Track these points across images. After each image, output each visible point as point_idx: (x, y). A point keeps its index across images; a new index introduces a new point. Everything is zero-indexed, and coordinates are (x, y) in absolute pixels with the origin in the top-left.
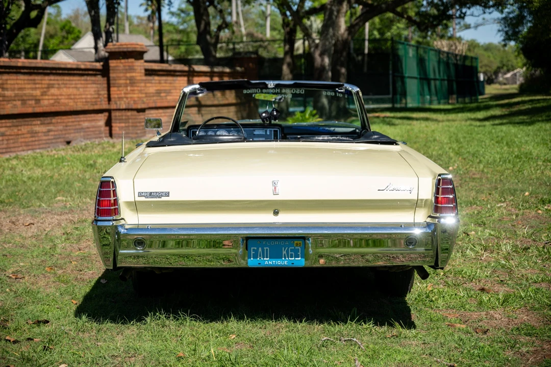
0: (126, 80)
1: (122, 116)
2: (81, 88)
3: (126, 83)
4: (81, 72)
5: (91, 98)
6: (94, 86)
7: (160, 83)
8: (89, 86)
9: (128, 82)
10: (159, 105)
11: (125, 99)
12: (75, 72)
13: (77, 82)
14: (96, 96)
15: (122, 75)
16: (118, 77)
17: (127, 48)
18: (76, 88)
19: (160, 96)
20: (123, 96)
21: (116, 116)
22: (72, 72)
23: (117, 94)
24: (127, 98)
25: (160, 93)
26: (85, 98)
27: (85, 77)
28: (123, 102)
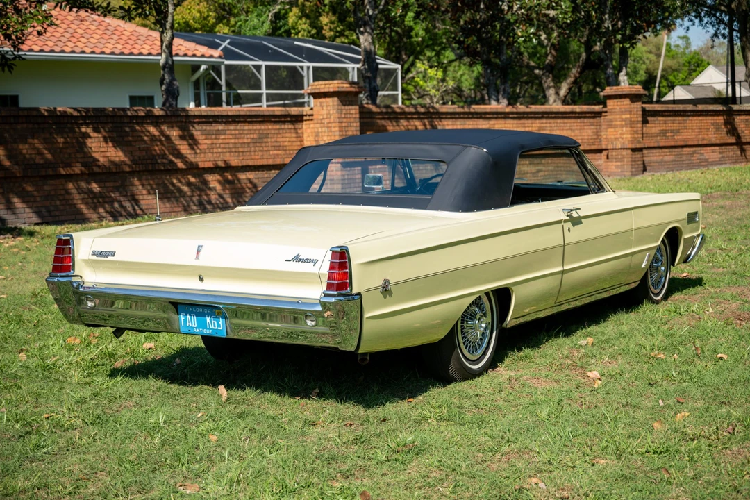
0: (622, 121)
1: (618, 155)
2: (577, 129)
3: (622, 125)
4: (577, 115)
5: (588, 139)
6: (593, 127)
7: (665, 123)
8: (585, 127)
9: (624, 123)
10: (662, 144)
11: (620, 140)
12: (571, 115)
13: (572, 124)
14: (595, 137)
15: (618, 117)
16: (614, 119)
17: (622, 91)
18: (571, 129)
19: (666, 136)
20: (619, 136)
21: (612, 155)
22: (568, 115)
23: (614, 135)
24: (622, 138)
25: (666, 133)
26: (582, 139)
27: (582, 120)
28: (619, 142)
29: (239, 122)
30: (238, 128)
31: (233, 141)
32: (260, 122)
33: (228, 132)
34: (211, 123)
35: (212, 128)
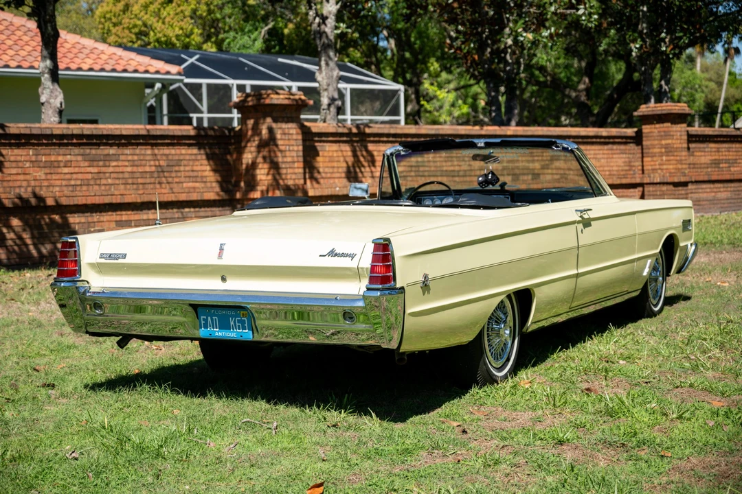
0: (661, 148)
1: (656, 191)
2: (604, 158)
3: (661, 152)
4: (602, 140)
5: (617, 171)
6: (624, 156)
7: (718, 152)
8: (615, 156)
9: (663, 150)
10: (714, 178)
11: (659, 171)
12: (594, 140)
13: (597, 152)
14: (627, 168)
15: (656, 142)
16: (652, 145)
17: (662, 110)
18: (596, 158)
19: (719, 167)
20: (657, 167)
21: (649, 191)
22: (589, 140)
23: (651, 165)
24: (662, 170)
25: (719, 164)
26: (609, 171)
27: (610, 146)
28: (657, 175)
29: (138, 145)
30: (138, 151)
31: (129, 169)
32: (168, 145)
33: (122, 157)
34: (99, 145)
35: (99, 152)
